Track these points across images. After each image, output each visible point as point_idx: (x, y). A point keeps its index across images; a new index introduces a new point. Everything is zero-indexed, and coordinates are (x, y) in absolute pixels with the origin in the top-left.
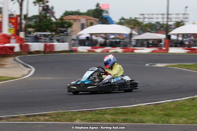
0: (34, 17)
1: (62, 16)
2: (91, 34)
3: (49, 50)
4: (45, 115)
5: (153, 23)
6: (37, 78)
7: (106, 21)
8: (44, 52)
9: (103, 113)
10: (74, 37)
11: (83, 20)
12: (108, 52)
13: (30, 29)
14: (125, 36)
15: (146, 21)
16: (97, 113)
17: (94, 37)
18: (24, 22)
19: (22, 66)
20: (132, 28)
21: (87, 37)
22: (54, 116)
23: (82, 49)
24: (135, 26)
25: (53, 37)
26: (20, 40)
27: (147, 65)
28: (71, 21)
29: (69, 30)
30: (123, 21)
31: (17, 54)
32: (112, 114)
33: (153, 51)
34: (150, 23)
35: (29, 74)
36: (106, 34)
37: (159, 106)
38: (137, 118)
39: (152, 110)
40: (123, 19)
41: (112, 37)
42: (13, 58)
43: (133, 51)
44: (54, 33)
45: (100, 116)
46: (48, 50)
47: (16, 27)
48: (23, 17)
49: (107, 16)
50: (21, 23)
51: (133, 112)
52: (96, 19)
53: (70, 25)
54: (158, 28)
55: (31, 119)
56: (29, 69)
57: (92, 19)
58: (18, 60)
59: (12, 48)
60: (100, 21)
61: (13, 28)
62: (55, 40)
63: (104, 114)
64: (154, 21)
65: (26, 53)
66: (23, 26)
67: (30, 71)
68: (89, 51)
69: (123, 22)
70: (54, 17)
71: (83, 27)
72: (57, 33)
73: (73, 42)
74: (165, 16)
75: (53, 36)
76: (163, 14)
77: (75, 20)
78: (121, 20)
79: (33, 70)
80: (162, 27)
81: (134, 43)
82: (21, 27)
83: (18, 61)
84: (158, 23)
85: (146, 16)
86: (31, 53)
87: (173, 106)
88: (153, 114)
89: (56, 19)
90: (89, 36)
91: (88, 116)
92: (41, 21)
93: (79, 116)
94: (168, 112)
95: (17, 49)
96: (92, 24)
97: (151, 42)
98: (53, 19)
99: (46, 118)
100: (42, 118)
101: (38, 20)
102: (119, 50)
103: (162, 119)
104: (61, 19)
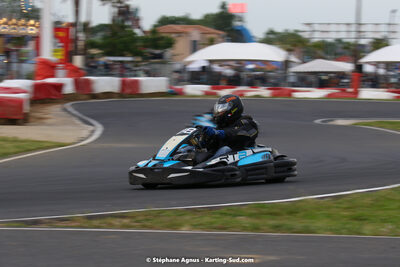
0: (102, 27)
1: (155, 26)
2: (211, 62)
3: (130, 91)
4: (122, 216)
5: (329, 40)
6: (106, 145)
7: (239, 36)
8: (121, 95)
9: (235, 213)
10: (178, 66)
11: (196, 34)
12: (242, 95)
13: (94, 51)
14: (275, 66)
15: (317, 37)
16: (222, 214)
17: (216, 68)
18: (81, 36)
19: (78, 122)
20: (289, 50)
21: (204, 67)
22: (140, 218)
23: (194, 90)
24: (295, 46)
25: (137, 66)
26: (73, 72)
27: (318, 121)
28: (173, 35)
29: (168, 53)
30: (271, 36)
31: (69, 98)
32: (251, 216)
33: (330, 96)
34: (323, 42)
35: (90, 136)
36: (238, 61)
37: (340, 201)
38: (298, 224)
39: (329, 208)
40: (271, 32)
41: (251, 66)
42: (59, 106)
43: (290, 95)
44: (139, 59)
45: (227, 219)
46: (128, 91)
47: (66, 47)
48: (80, 28)
49: (242, 26)
50: (77, 39)
51: (292, 211)
52: (220, 32)
53: (169, 44)
54: (340, 50)
55: (96, 222)
56: (91, 128)
57: (213, 33)
58: (70, 109)
59: (59, 87)
60: (228, 36)
61: (60, 49)
62: (141, 73)
63: (235, 216)
64: (331, 37)
65: (85, 97)
66: (81, 44)
67: (93, 132)
68: (207, 94)
69: (272, 38)
70: (139, 28)
71: (195, 47)
72: (146, 58)
73: (176, 76)
74: (353, 28)
75: (136, 64)
76: (348, 24)
77: (179, 33)
78: (268, 34)
79: (99, 130)
80: (346, 48)
81: (292, 79)
82: (76, 46)
83: (69, 112)
84: (339, 41)
85: (317, 27)
86: (95, 96)
87: (368, 201)
88: (329, 216)
89: (144, 32)
90: (206, 64)
91: (207, 219)
92: (114, 34)
93: (187, 217)
94: (359, 212)
95: (69, 88)
96: (212, 42)
97: (324, 77)
98: (137, 31)
99: (126, 221)
100: (116, 222)
101: (108, 33)
102: (264, 92)
103: (348, 226)
104: (154, 31)
